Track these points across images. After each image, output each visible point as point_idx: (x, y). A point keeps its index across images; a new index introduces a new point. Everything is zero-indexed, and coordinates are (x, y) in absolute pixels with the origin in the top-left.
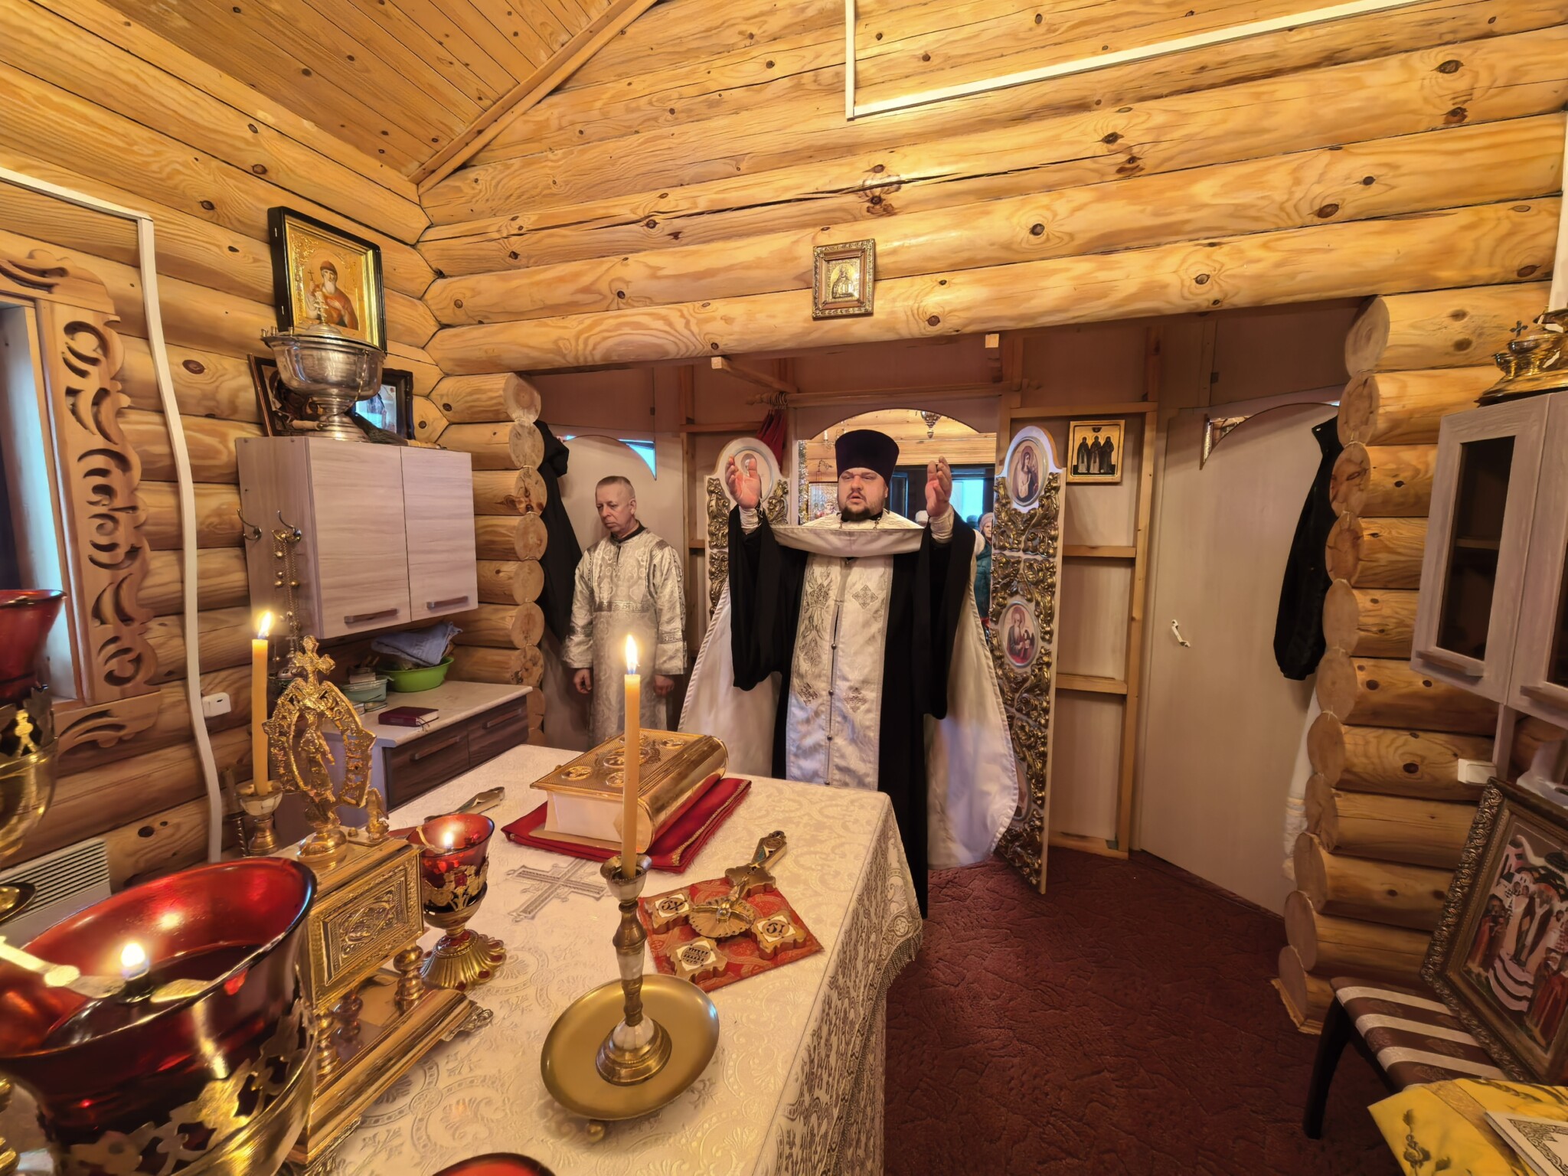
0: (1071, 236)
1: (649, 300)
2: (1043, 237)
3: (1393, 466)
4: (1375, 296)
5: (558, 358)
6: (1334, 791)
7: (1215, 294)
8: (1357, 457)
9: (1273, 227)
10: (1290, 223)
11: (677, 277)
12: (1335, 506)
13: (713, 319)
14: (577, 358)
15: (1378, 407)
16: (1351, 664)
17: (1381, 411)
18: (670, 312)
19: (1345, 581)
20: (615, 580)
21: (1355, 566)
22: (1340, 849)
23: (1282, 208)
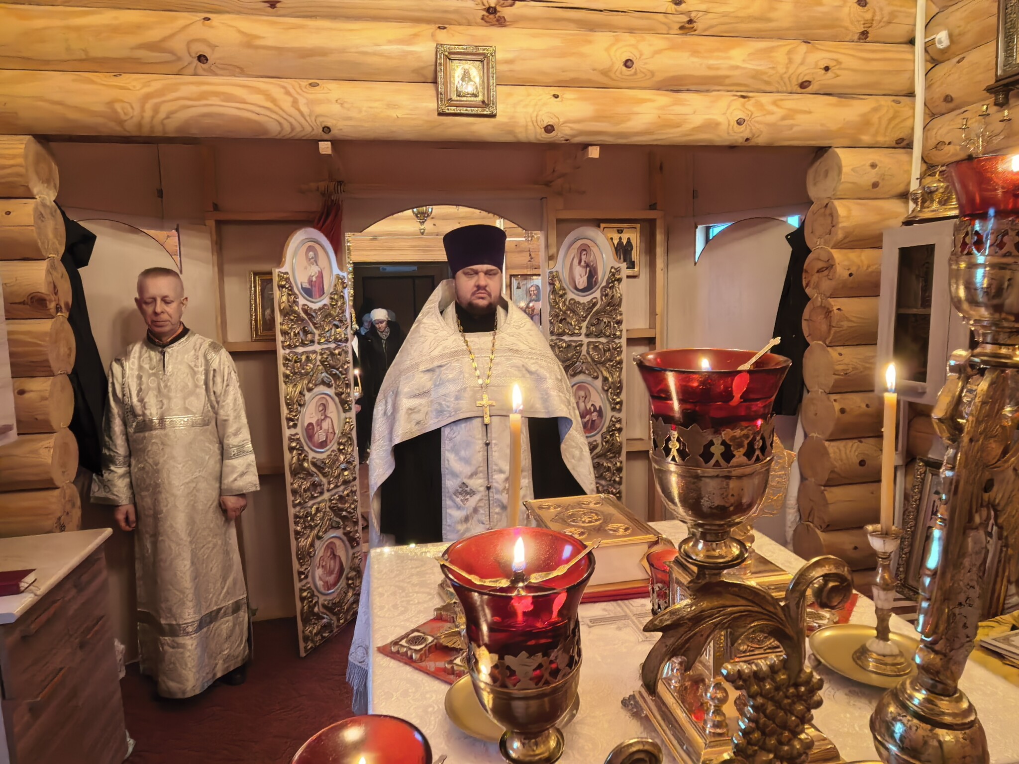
0: (653, 73)
1: (239, 70)
2: (632, 71)
3: (846, 263)
4: (830, 147)
5: (112, 124)
6: (823, 488)
7: (747, 134)
8: (824, 256)
9: (775, 90)
10: (785, 89)
11: (280, 50)
12: (808, 291)
13: (329, 101)
14: (140, 125)
15: (838, 223)
16: (828, 398)
17: (840, 225)
18: (273, 87)
19: (821, 342)
20: (165, 391)
21: (829, 330)
22: (829, 528)
23: (781, 78)
